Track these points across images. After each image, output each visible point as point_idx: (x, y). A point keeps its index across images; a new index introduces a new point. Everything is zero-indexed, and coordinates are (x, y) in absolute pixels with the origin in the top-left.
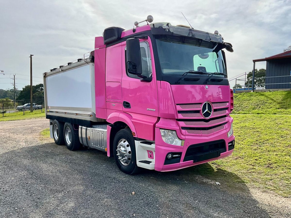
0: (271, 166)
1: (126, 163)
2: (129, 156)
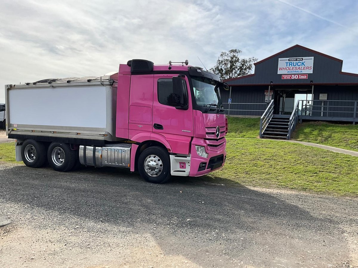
1: (156, 174)
2: (160, 168)
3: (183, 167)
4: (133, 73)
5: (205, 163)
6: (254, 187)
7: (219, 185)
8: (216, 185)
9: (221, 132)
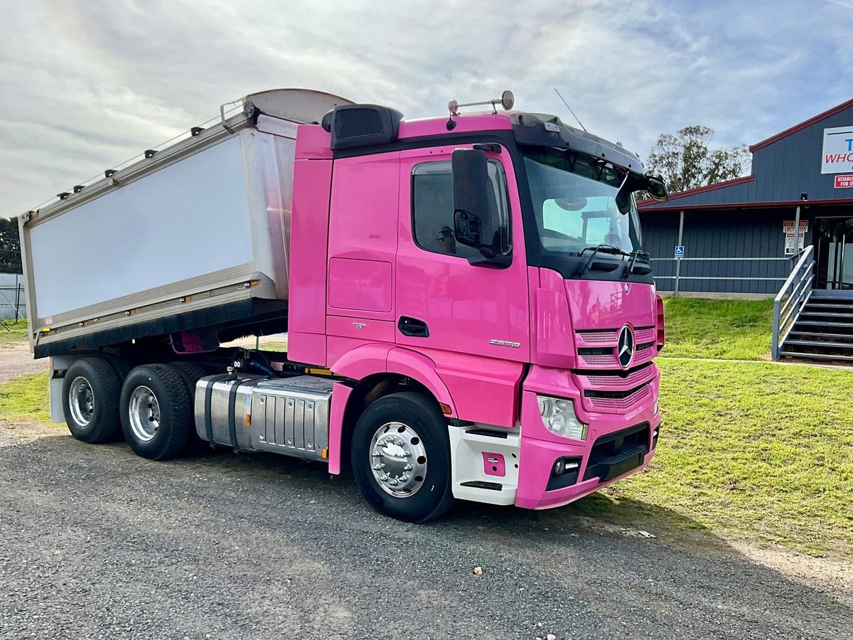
0: (740, 485)
1: (406, 490)
2: (418, 470)
3: (495, 469)
4: (341, 151)
5: (578, 460)
6: (764, 547)
7: (632, 532)
8: (617, 536)
9: (637, 346)
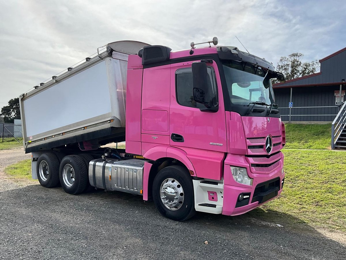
0: (320, 204)
1: (175, 207)
2: (180, 199)
3: (213, 198)
4: (147, 65)
5: (249, 194)
6: (331, 231)
7: (273, 225)
8: (267, 227)
9: (274, 144)
